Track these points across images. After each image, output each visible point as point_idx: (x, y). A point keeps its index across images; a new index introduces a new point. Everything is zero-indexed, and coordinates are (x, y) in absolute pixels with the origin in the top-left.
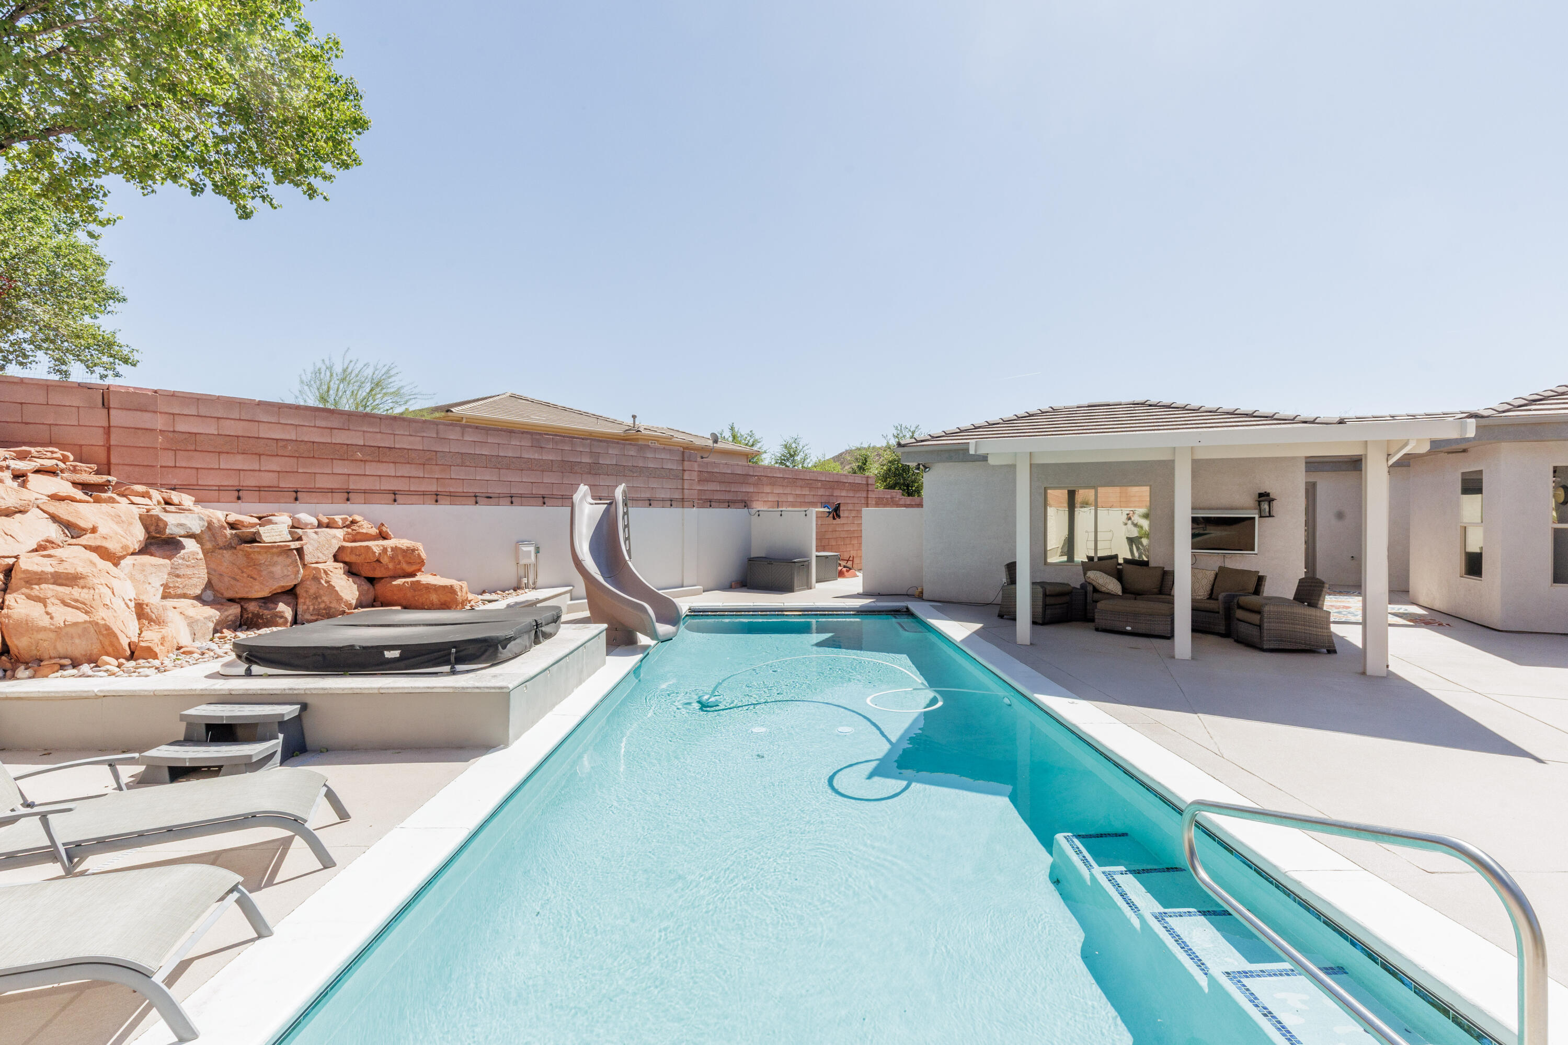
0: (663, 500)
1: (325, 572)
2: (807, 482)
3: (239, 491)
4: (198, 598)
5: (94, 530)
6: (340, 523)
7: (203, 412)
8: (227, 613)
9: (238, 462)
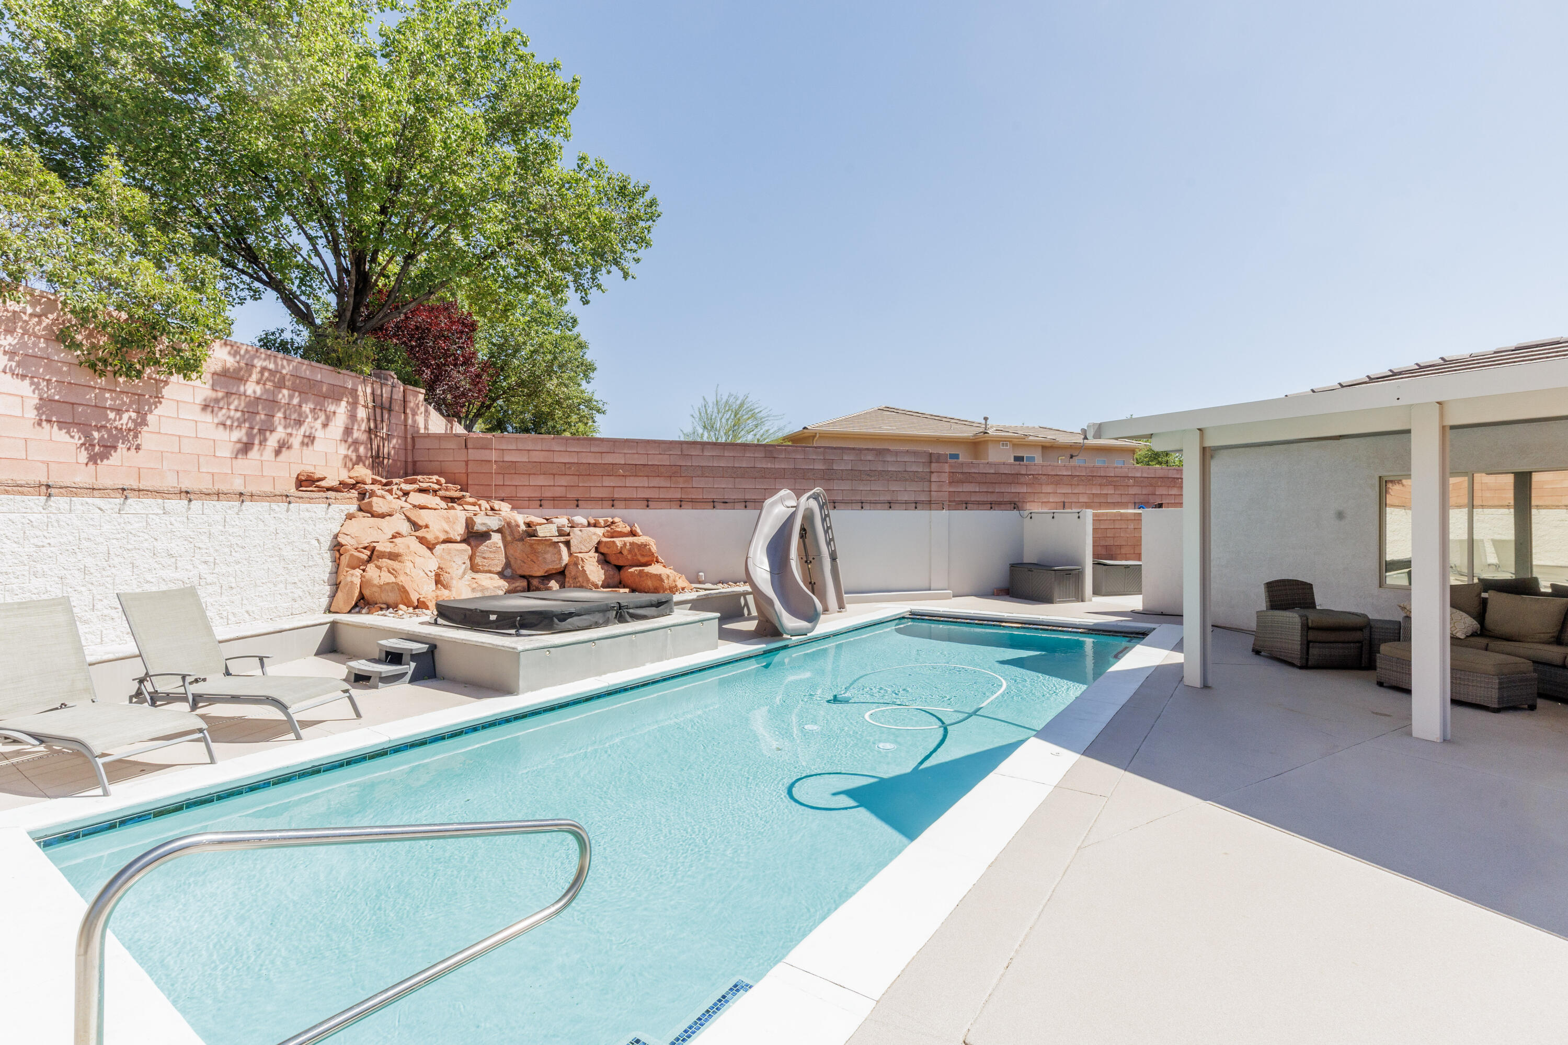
0: (906, 503)
1: (582, 559)
2: (1110, 479)
3: (541, 500)
4: (499, 573)
5: (427, 526)
6: (602, 524)
7: (520, 446)
8: (514, 585)
9: (541, 481)
